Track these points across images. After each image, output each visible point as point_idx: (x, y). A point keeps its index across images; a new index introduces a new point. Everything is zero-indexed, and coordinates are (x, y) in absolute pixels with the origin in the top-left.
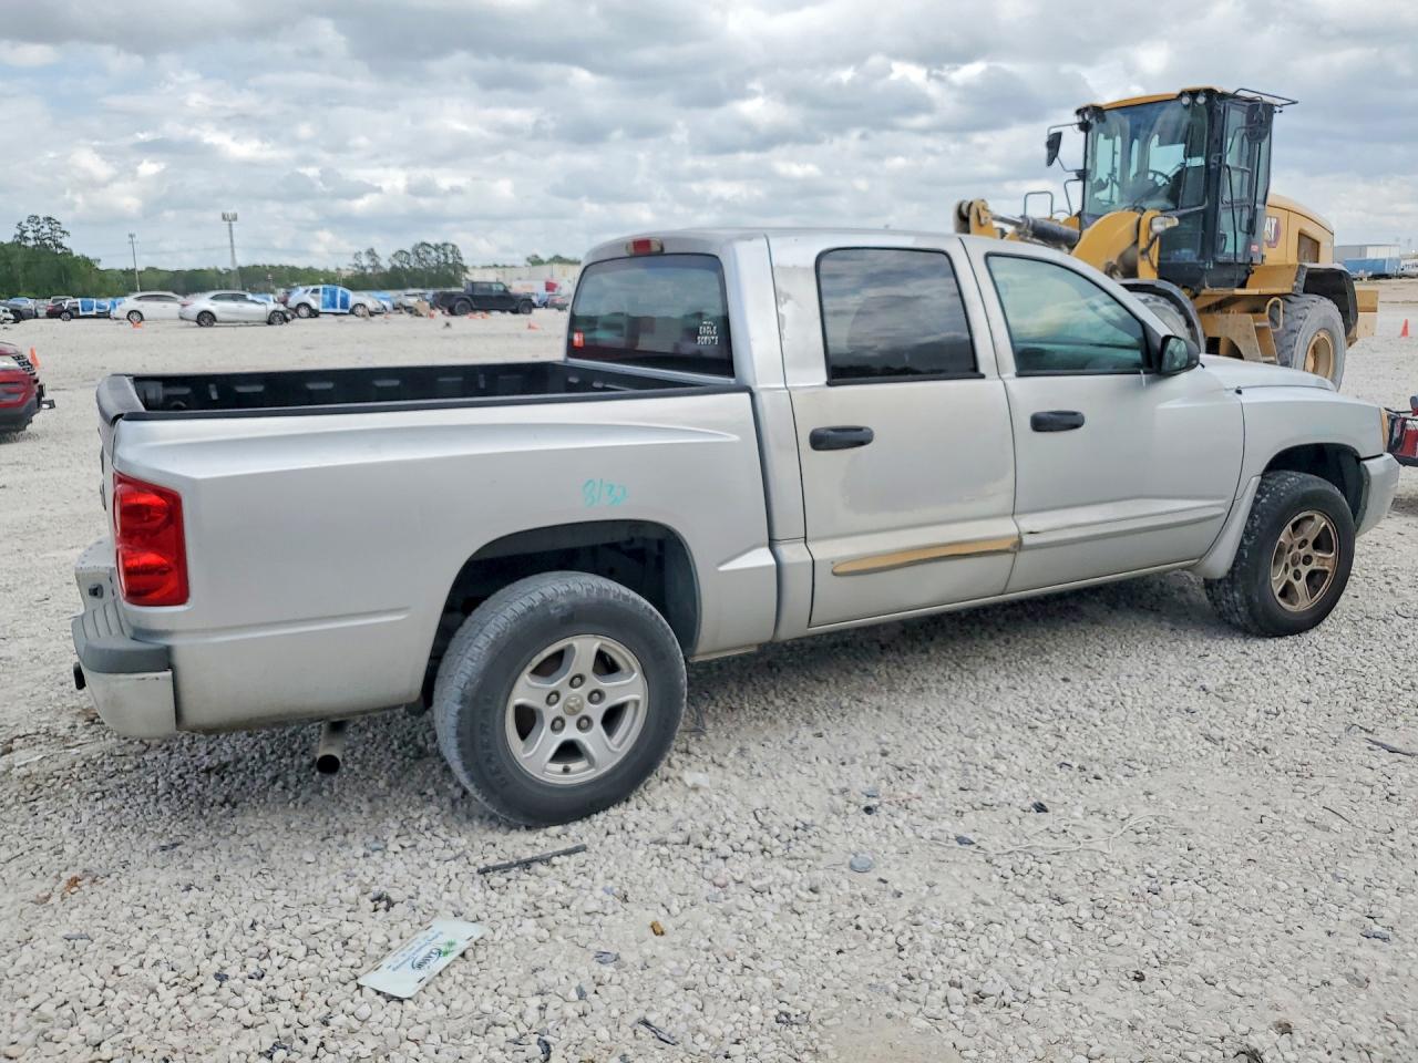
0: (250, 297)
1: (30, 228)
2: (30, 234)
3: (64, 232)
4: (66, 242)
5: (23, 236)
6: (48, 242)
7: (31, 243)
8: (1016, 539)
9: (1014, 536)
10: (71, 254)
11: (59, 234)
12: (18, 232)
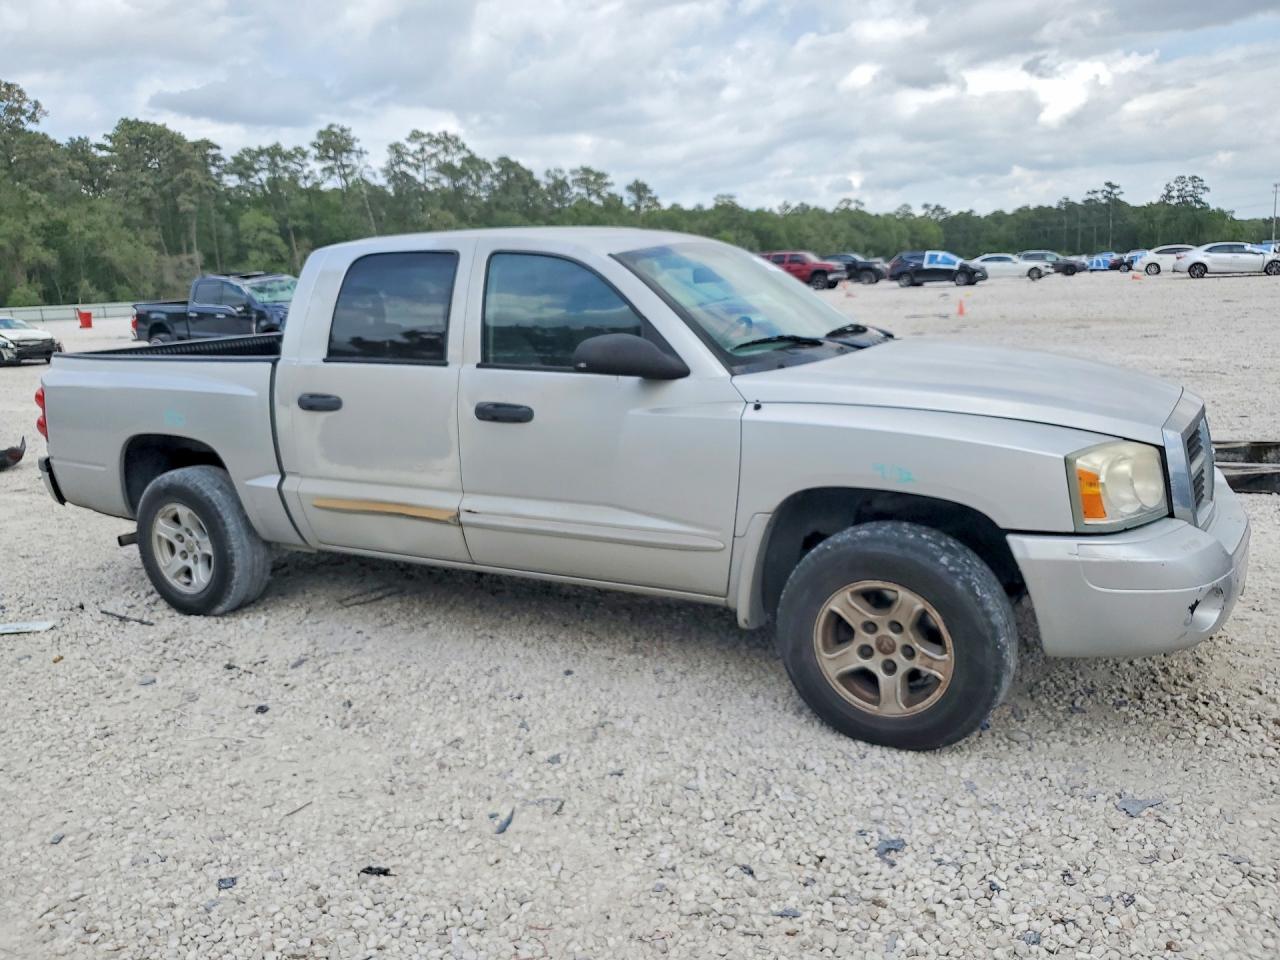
0: (1248, 247)
1: (1177, 188)
2: (1175, 193)
3: (1204, 188)
4: (1205, 198)
5: (1169, 196)
6: (1189, 199)
7: (1174, 202)
8: (454, 514)
9: (452, 511)
10: (1208, 208)
11: (1200, 190)
12: (1165, 192)
